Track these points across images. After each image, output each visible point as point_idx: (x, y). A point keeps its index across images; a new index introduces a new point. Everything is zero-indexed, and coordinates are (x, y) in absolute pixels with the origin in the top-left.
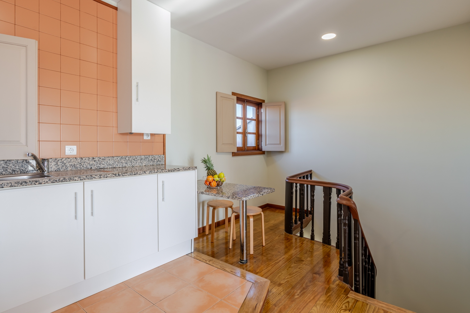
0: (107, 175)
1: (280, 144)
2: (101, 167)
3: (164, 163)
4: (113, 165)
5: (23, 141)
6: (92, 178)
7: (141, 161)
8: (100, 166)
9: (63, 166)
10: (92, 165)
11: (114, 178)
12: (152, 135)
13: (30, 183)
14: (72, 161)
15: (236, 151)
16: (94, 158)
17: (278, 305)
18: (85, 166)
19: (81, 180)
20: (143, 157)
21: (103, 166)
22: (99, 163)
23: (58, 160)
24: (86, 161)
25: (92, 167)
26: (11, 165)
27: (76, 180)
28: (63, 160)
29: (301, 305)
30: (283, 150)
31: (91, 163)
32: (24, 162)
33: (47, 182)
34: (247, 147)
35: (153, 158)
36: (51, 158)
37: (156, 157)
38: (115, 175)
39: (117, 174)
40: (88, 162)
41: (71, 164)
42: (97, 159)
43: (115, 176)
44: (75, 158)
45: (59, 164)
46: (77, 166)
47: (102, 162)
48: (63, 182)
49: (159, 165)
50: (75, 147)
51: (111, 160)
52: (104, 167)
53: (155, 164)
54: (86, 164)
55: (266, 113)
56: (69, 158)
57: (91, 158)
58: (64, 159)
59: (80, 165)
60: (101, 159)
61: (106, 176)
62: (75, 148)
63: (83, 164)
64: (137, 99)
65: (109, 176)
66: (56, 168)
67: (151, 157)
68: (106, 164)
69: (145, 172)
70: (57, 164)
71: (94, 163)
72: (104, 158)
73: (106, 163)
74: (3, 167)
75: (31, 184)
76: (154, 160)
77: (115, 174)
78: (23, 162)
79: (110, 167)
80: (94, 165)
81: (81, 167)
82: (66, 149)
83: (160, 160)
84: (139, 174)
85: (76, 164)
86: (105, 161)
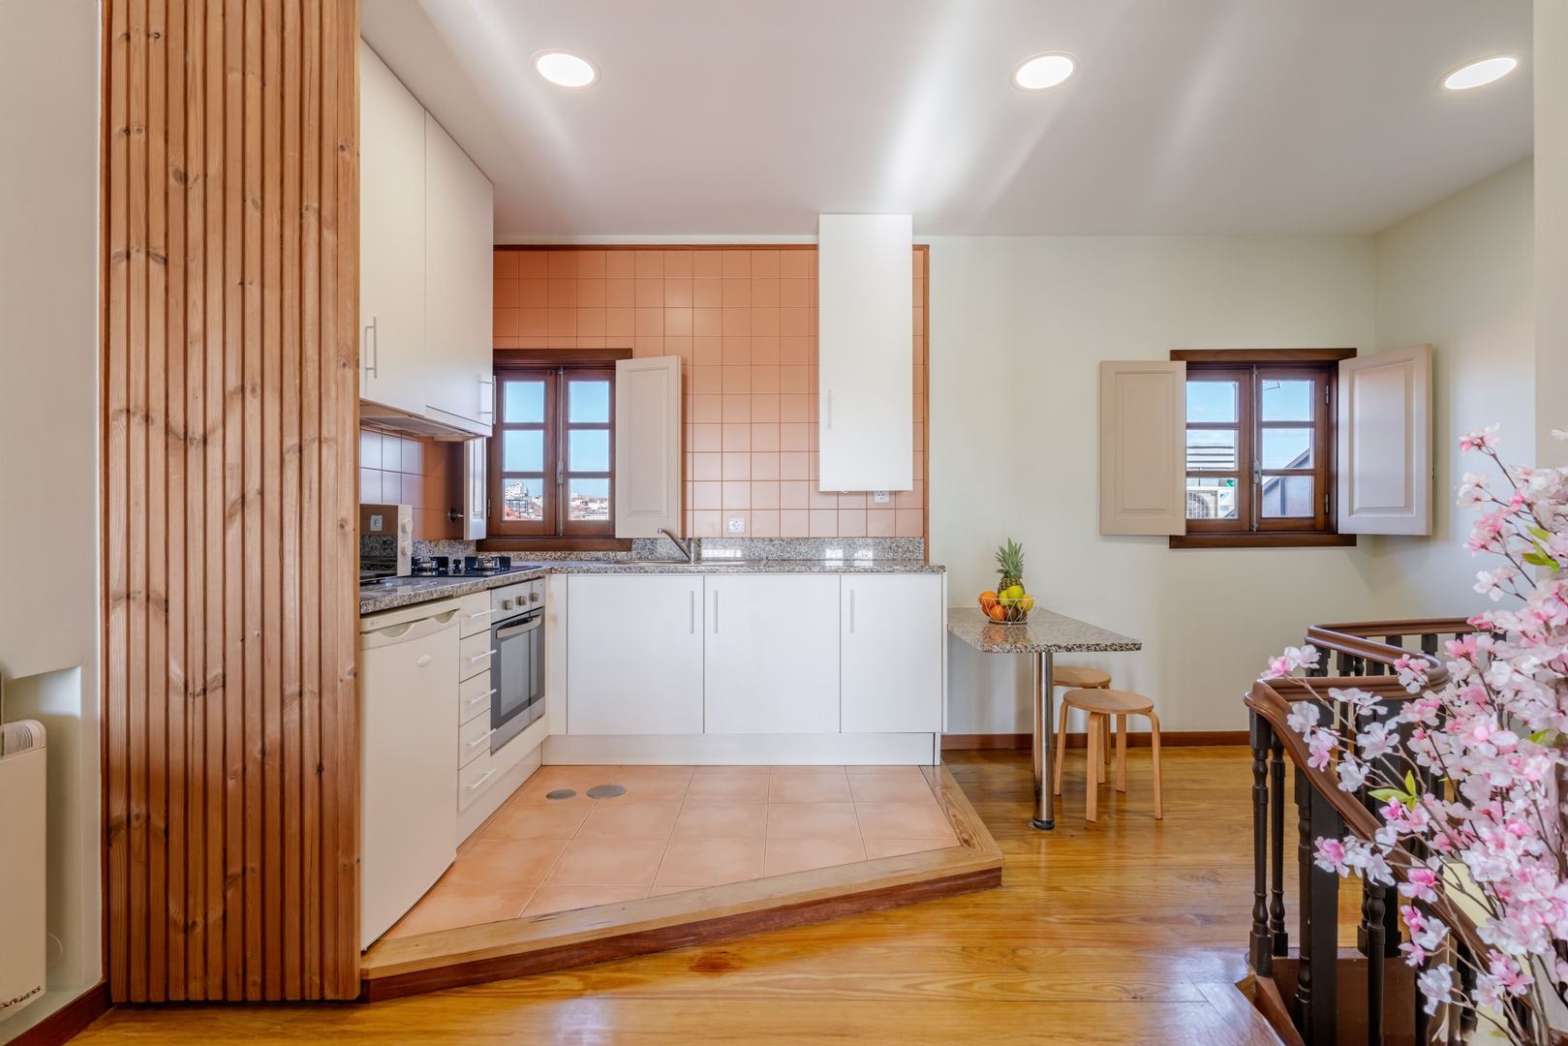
1: (1408, 506)
2: (785, 557)
3: (921, 557)
5: (664, 511)
8: (782, 554)
10: (768, 552)
12: (893, 493)
14: (736, 543)
15: (1182, 532)
16: (771, 541)
18: (757, 554)
21: (788, 555)
22: (782, 549)
23: (716, 540)
24: (759, 544)
27: (691, 572)
28: (723, 542)
30: (1420, 529)
31: (767, 548)
34: (1261, 518)
36: (707, 538)
37: (903, 541)
40: (762, 546)
42: (777, 542)
44: (741, 539)
45: (718, 547)
47: (786, 549)
49: (909, 559)
50: (743, 519)
51: (803, 544)
52: (790, 557)
53: (899, 556)
54: (759, 550)
55: (1355, 396)
56: (730, 539)
57: (768, 540)
58: (725, 539)
59: (749, 551)
60: (785, 543)
62: (740, 521)
63: (754, 551)
64: (829, 425)
67: (889, 542)
68: (793, 552)
69: (810, 569)
70: (715, 547)
71: (773, 549)
72: (790, 540)
73: (794, 549)
74: (649, 548)
75: (636, 572)
79: (801, 557)
80: (771, 552)
81: (751, 554)
82: (730, 523)
83: (911, 549)
86: (791, 546)
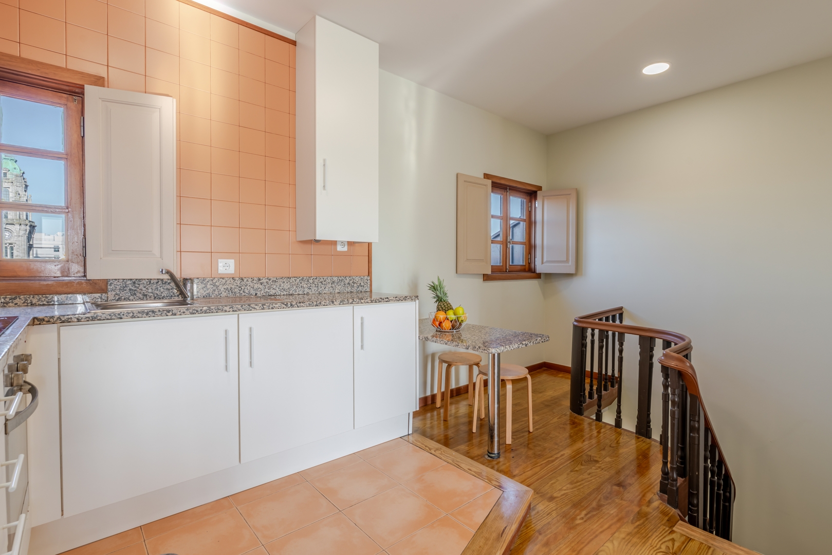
0: (274, 305)
1: (567, 261)
2: (271, 293)
3: (368, 290)
4: (288, 290)
5: (156, 251)
6: (251, 308)
7: (333, 285)
8: (269, 291)
9: (214, 290)
10: (257, 289)
11: (284, 309)
12: (351, 244)
13: (160, 313)
14: (228, 282)
15: (489, 272)
16: (260, 280)
17: (545, 532)
18: (247, 291)
19: (233, 311)
20: (335, 279)
21: (274, 291)
22: (268, 287)
23: (207, 280)
24: (248, 283)
25: (257, 292)
26: (141, 287)
27: (226, 311)
28: (214, 281)
29: (585, 536)
30: (572, 271)
31: (256, 286)
32: (160, 283)
33: (184, 312)
34: (510, 265)
35: (352, 281)
36: (198, 278)
37: (357, 279)
38: (286, 305)
39: (289, 304)
40: (251, 284)
41: (226, 287)
42: (264, 281)
43: (285, 307)
44: (233, 278)
45: (208, 286)
46: (236, 290)
47: (272, 286)
48: (207, 313)
49: (361, 292)
50: (233, 261)
51: (285, 282)
52: (276, 293)
53: (354, 290)
54: (249, 288)
55: (544, 210)
56: (223, 278)
57: (256, 279)
58: (216, 279)
59: (240, 289)
60: (271, 281)
61: (271, 306)
62: (231, 262)
63: (245, 288)
64: (324, 186)
65: (276, 306)
66: (205, 294)
67: (348, 280)
68: (278, 289)
69: (333, 302)
70: (206, 286)
71: (261, 286)
72: (275, 279)
73: (278, 286)
74: (130, 289)
75: (161, 315)
76: (353, 284)
77: (285, 303)
78: (158, 282)
79: (285, 293)
80: (260, 289)
81: (242, 292)
82: (220, 265)
83: (362, 284)
84: (324, 305)
85: (233, 287)
86: (276, 284)
